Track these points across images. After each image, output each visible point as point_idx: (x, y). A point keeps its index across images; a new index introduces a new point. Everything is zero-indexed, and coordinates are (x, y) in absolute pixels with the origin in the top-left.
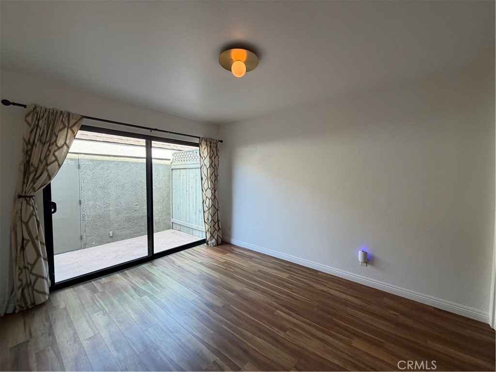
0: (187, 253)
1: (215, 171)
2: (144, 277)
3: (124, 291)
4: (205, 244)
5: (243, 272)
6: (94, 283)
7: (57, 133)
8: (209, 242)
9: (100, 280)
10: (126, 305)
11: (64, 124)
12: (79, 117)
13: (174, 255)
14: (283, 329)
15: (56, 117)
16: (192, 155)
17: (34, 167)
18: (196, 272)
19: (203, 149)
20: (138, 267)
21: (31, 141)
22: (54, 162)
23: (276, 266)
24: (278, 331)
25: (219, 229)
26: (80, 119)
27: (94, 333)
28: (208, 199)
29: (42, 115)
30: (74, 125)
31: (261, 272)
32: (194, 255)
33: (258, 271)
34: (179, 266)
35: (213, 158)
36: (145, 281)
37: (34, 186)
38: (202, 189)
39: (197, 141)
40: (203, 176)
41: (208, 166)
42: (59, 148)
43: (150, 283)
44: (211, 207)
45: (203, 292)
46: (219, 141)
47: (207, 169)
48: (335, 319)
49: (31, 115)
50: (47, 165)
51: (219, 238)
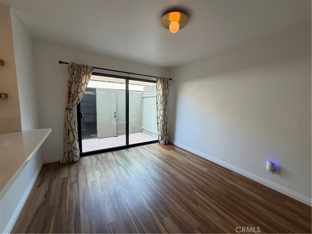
0: (147, 147)
1: (165, 98)
2: (122, 157)
3: (111, 162)
4: (158, 143)
5: (178, 163)
6: (99, 155)
7: (82, 77)
8: (160, 142)
9: (102, 155)
10: (111, 169)
11: (85, 72)
12: (92, 68)
13: (140, 147)
14: (196, 203)
15: (81, 68)
16: (154, 89)
17: (72, 94)
18: (150, 159)
19: (159, 84)
20: (120, 151)
21: (71, 82)
22: (80, 92)
23: (201, 163)
24: (192, 203)
25: (167, 135)
26: (92, 69)
27: (94, 180)
28: (161, 116)
29: (75, 68)
30: (89, 73)
31: (189, 165)
32: (150, 149)
33: (188, 164)
34: (141, 154)
35: (165, 90)
36: (122, 159)
37: (73, 104)
38: (157, 110)
39: (155, 79)
40: (158, 101)
41: (161, 95)
42: (83, 85)
43: (124, 160)
44: (163, 120)
45: (151, 171)
46: (169, 79)
47: (161, 97)
48: (236, 206)
49: (71, 69)
50: (78, 93)
51: (166, 140)
